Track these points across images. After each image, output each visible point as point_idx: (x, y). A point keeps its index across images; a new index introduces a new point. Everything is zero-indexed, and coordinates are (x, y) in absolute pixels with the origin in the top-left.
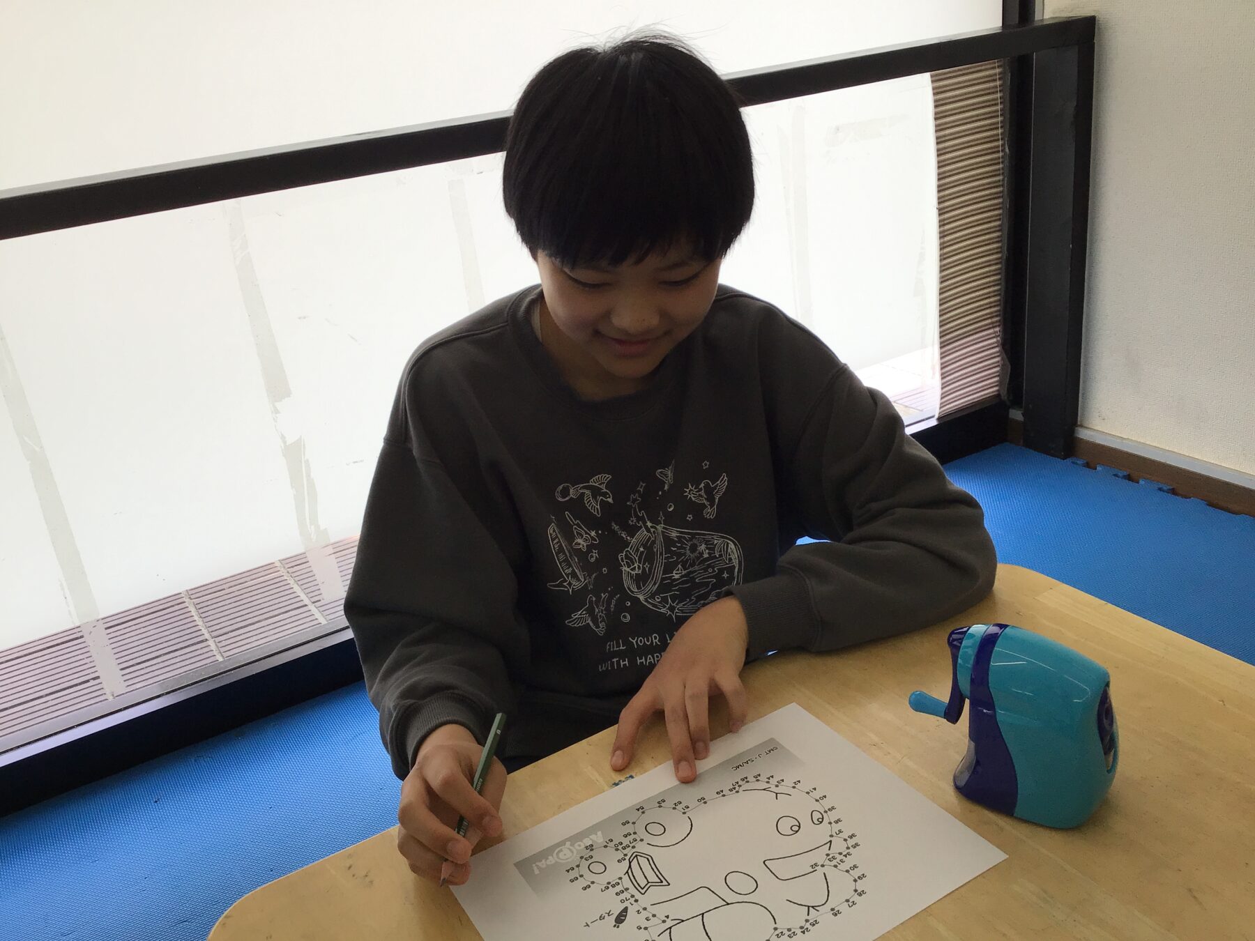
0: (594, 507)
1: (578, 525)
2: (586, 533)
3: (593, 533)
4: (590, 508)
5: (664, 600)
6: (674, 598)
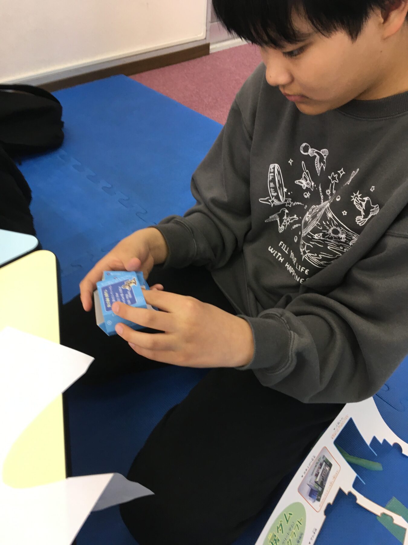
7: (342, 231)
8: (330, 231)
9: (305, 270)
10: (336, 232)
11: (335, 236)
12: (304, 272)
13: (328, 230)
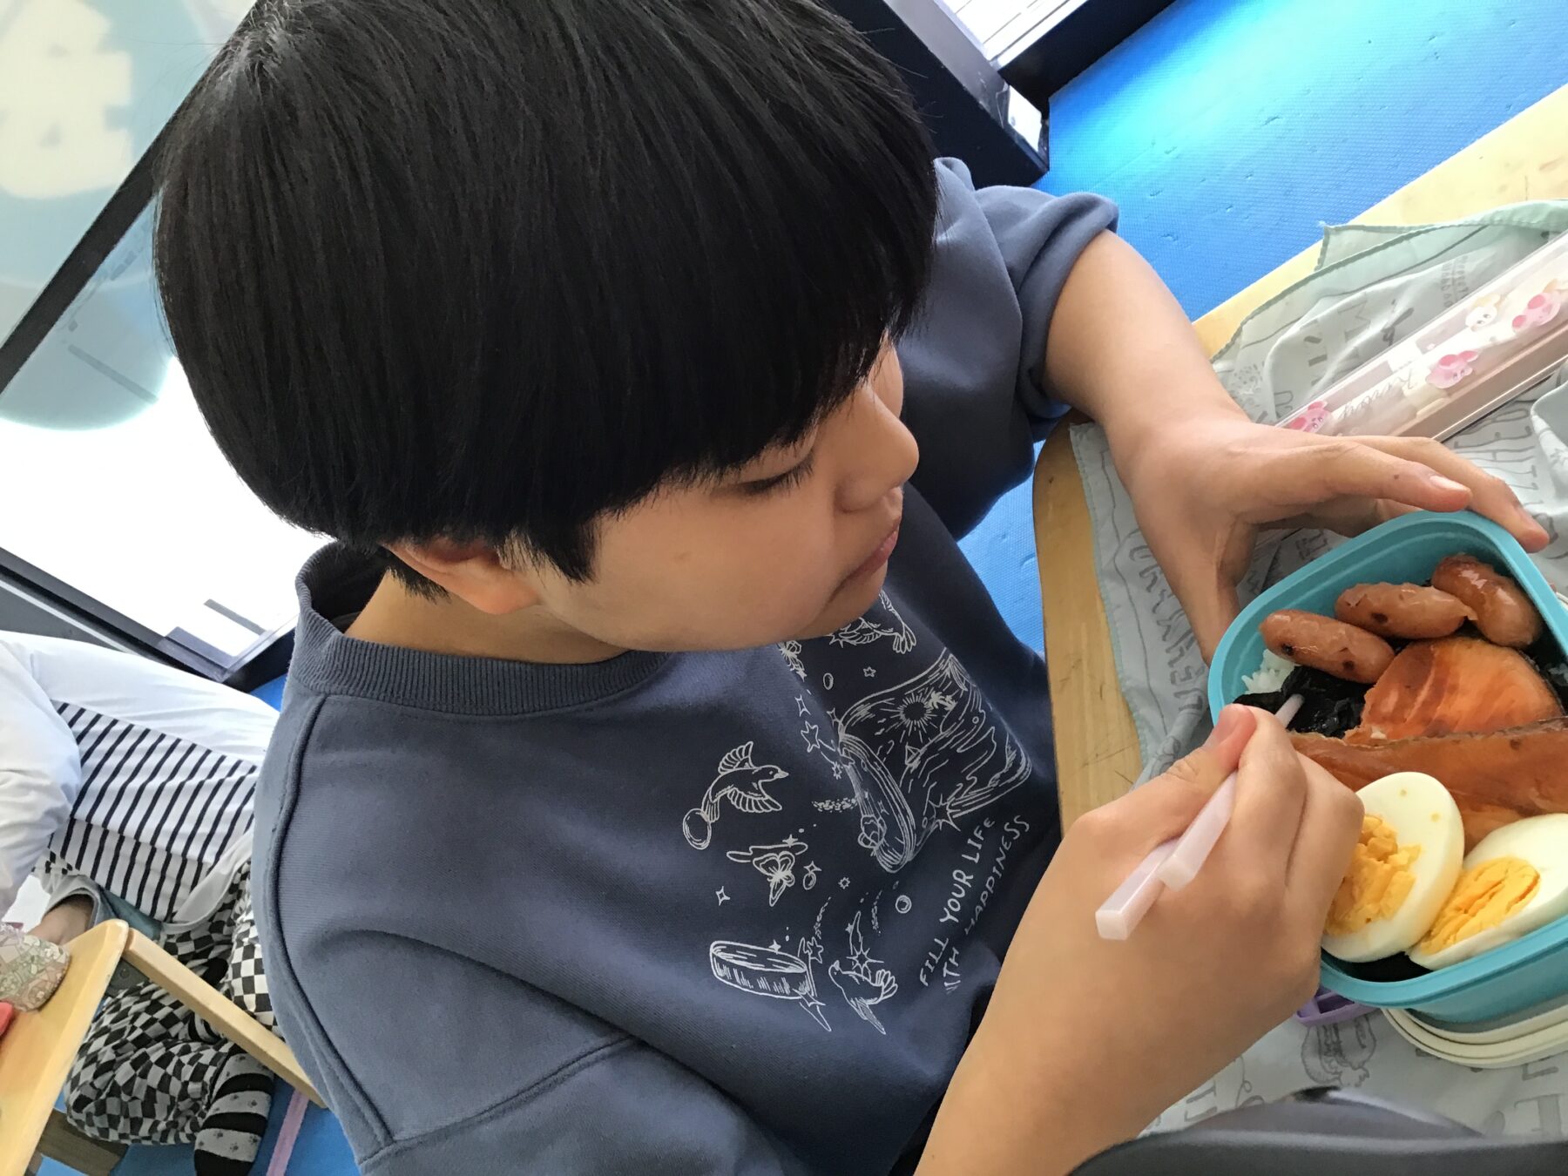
0: (758, 802)
4: (755, 810)
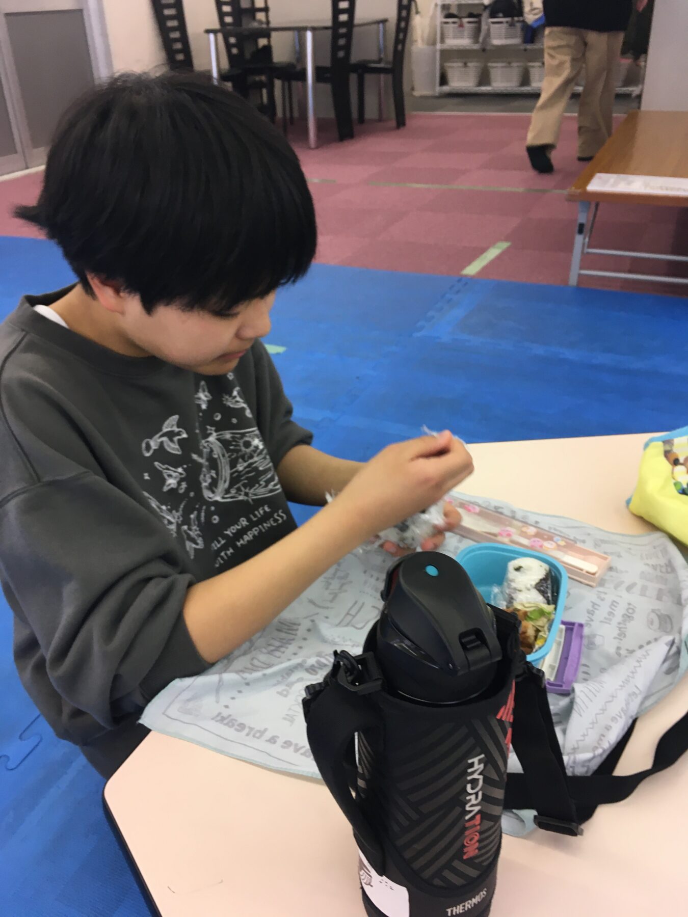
1: (168, 469)
2: (175, 472)
3: (180, 470)
5: (239, 490)
6: (245, 486)
7: (250, 436)
8: (243, 449)
9: (263, 509)
10: (247, 444)
11: (252, 448)
12: (265, 512)
13: (240, 450)
